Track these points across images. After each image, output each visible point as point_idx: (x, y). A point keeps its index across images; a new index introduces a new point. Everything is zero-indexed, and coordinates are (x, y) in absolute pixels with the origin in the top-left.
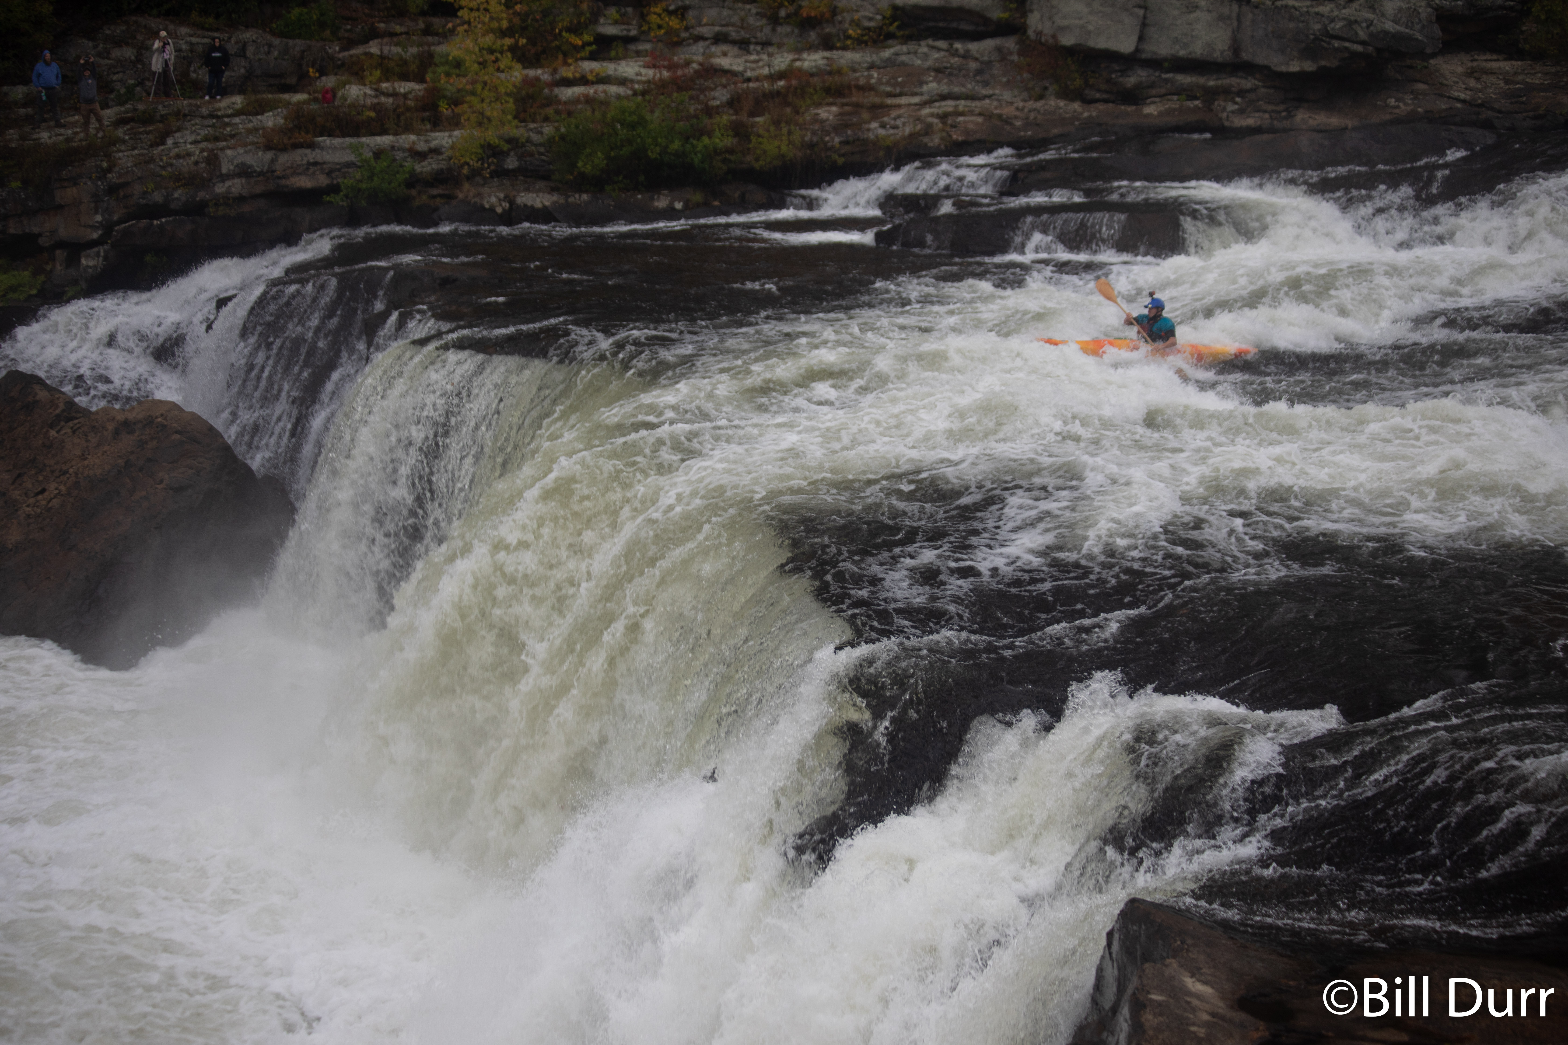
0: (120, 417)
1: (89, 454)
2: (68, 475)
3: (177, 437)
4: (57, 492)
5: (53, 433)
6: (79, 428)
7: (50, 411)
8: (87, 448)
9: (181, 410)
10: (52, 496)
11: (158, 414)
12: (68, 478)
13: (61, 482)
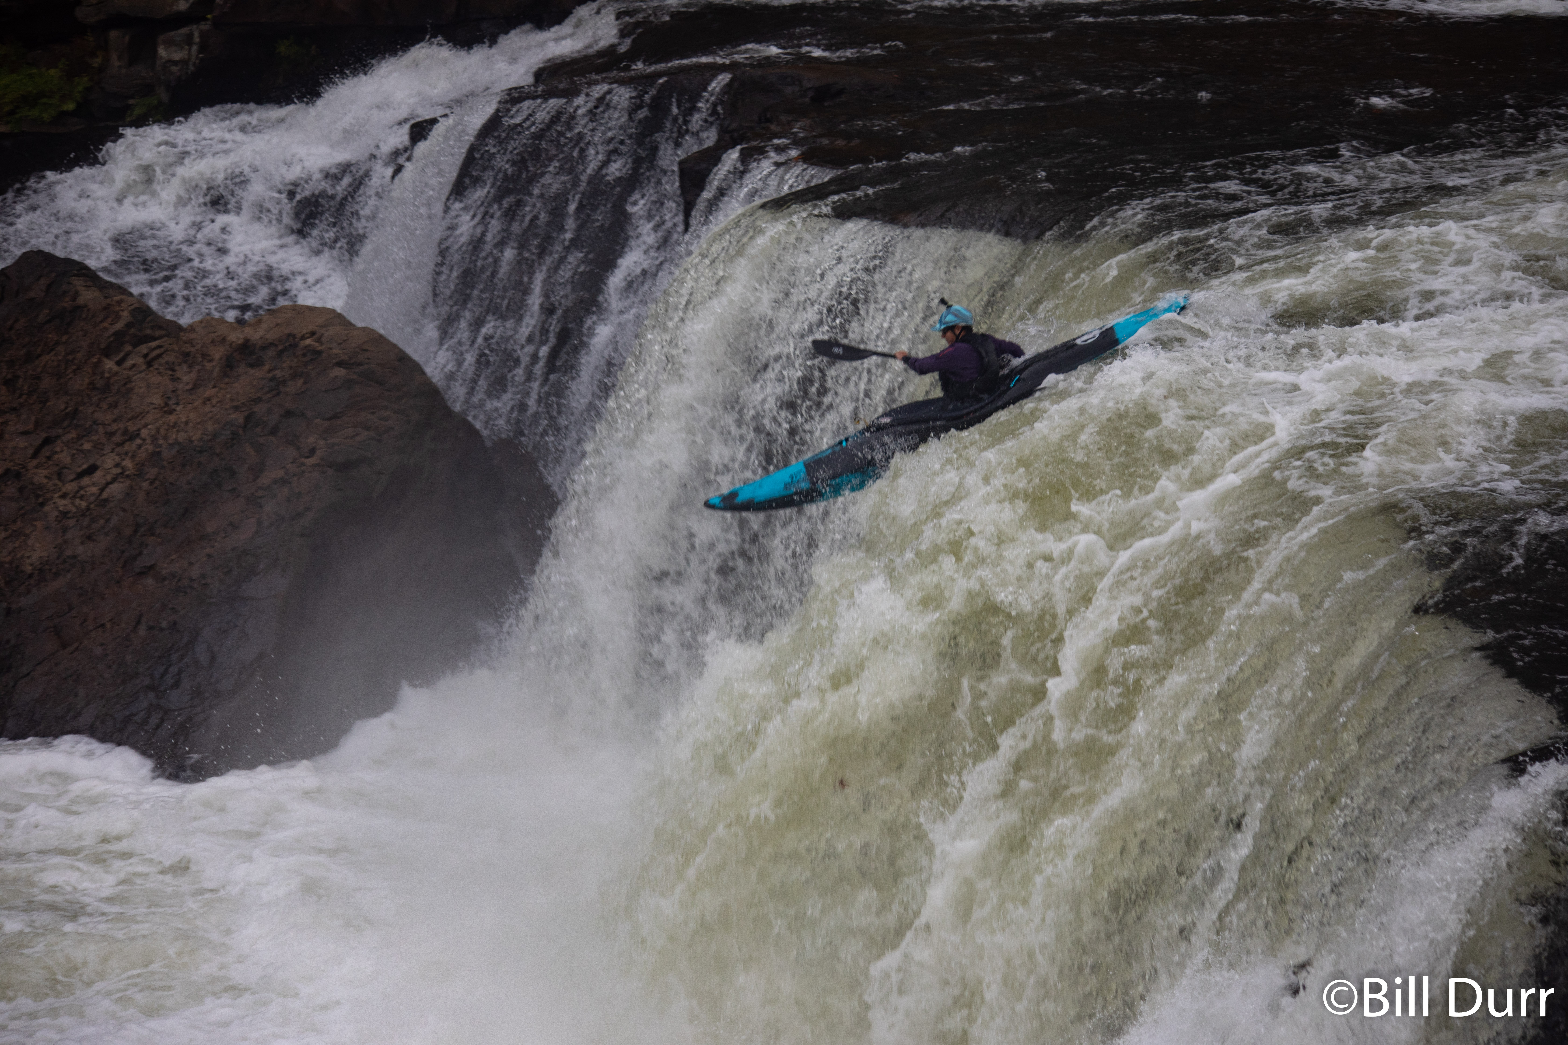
0: (237, 337)
1: (177, 404)
2: (139, 441)
3: (341, 372)
4: (119, 470)
5: (109, 364)
6: (159, 356)
7: (104, 325)
8: (174, 391)
9: (348, 324)
10: (109, 478)
11: (305, 331)
12: (140, 447)
13: (126, 454)
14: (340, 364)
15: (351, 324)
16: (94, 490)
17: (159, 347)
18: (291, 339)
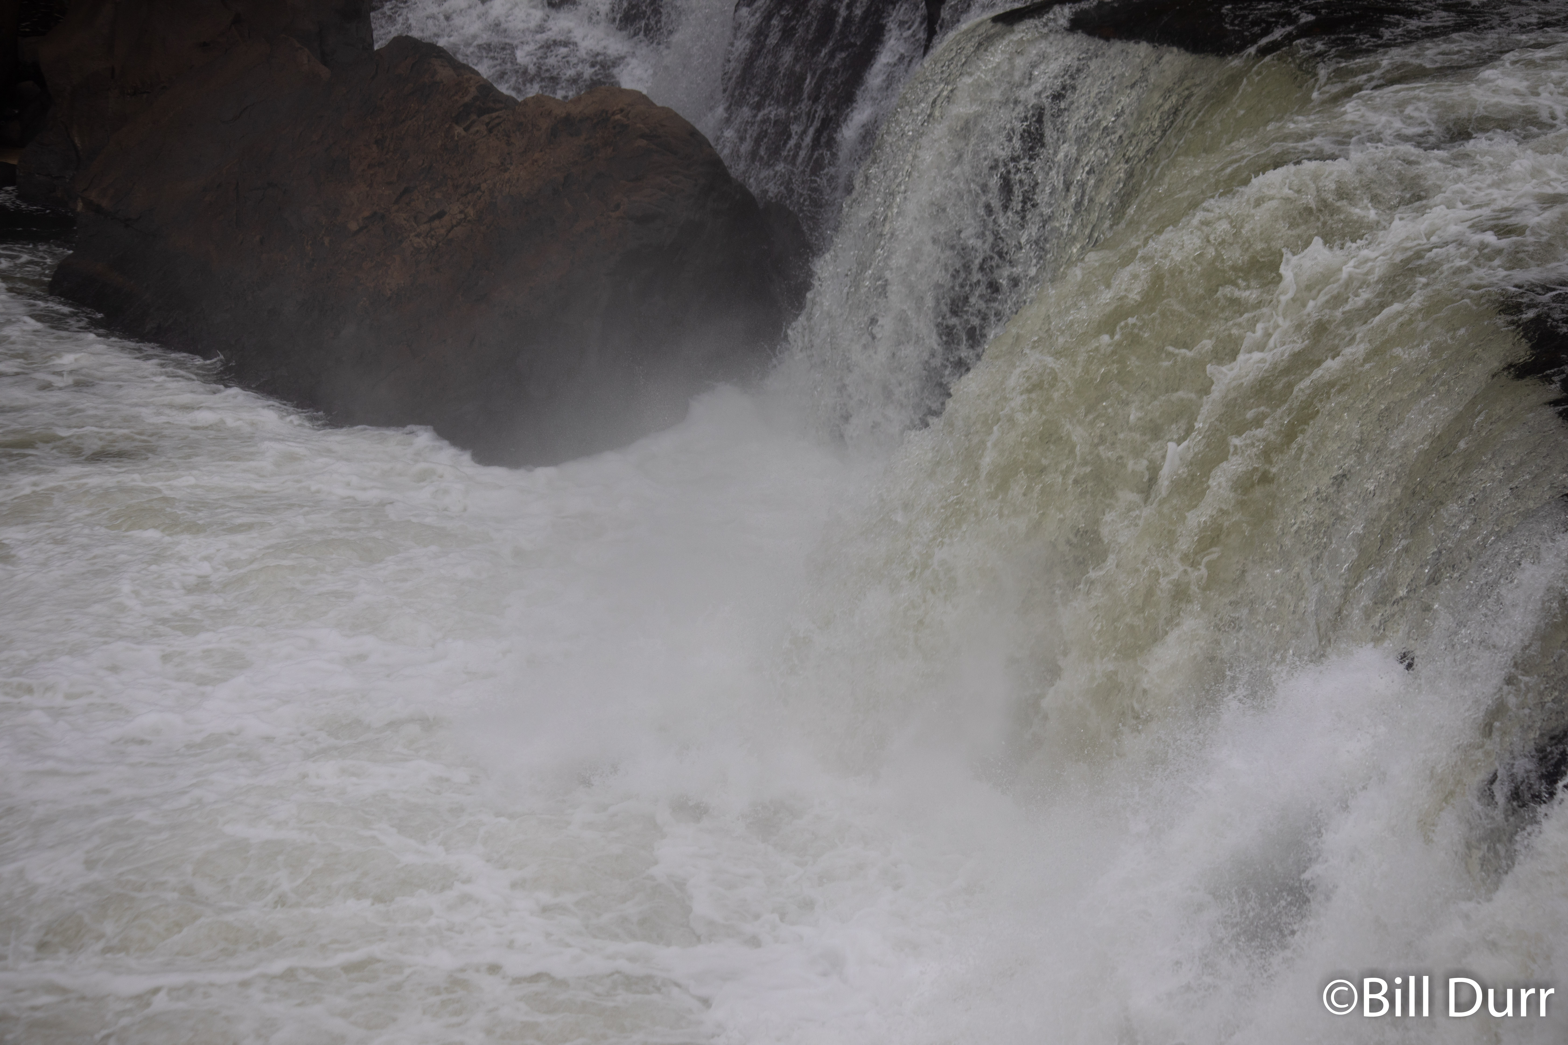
0: (562, 112)
1: (511, 164)
2: (479, 193)
3: (643, 143)
4: (463, 216)
5: (459, 130)
6: (499, 124)
7: (455, 98)
8: (509, 154)
9: (651, 104)
10: (454, 222)
11: (615, 108)
12: (480, 198)
13: (469, 203)
14: (643, 136)
15: (653, 104)
16: (443, 231)
17: (498, 117)
18: (604, 115)
